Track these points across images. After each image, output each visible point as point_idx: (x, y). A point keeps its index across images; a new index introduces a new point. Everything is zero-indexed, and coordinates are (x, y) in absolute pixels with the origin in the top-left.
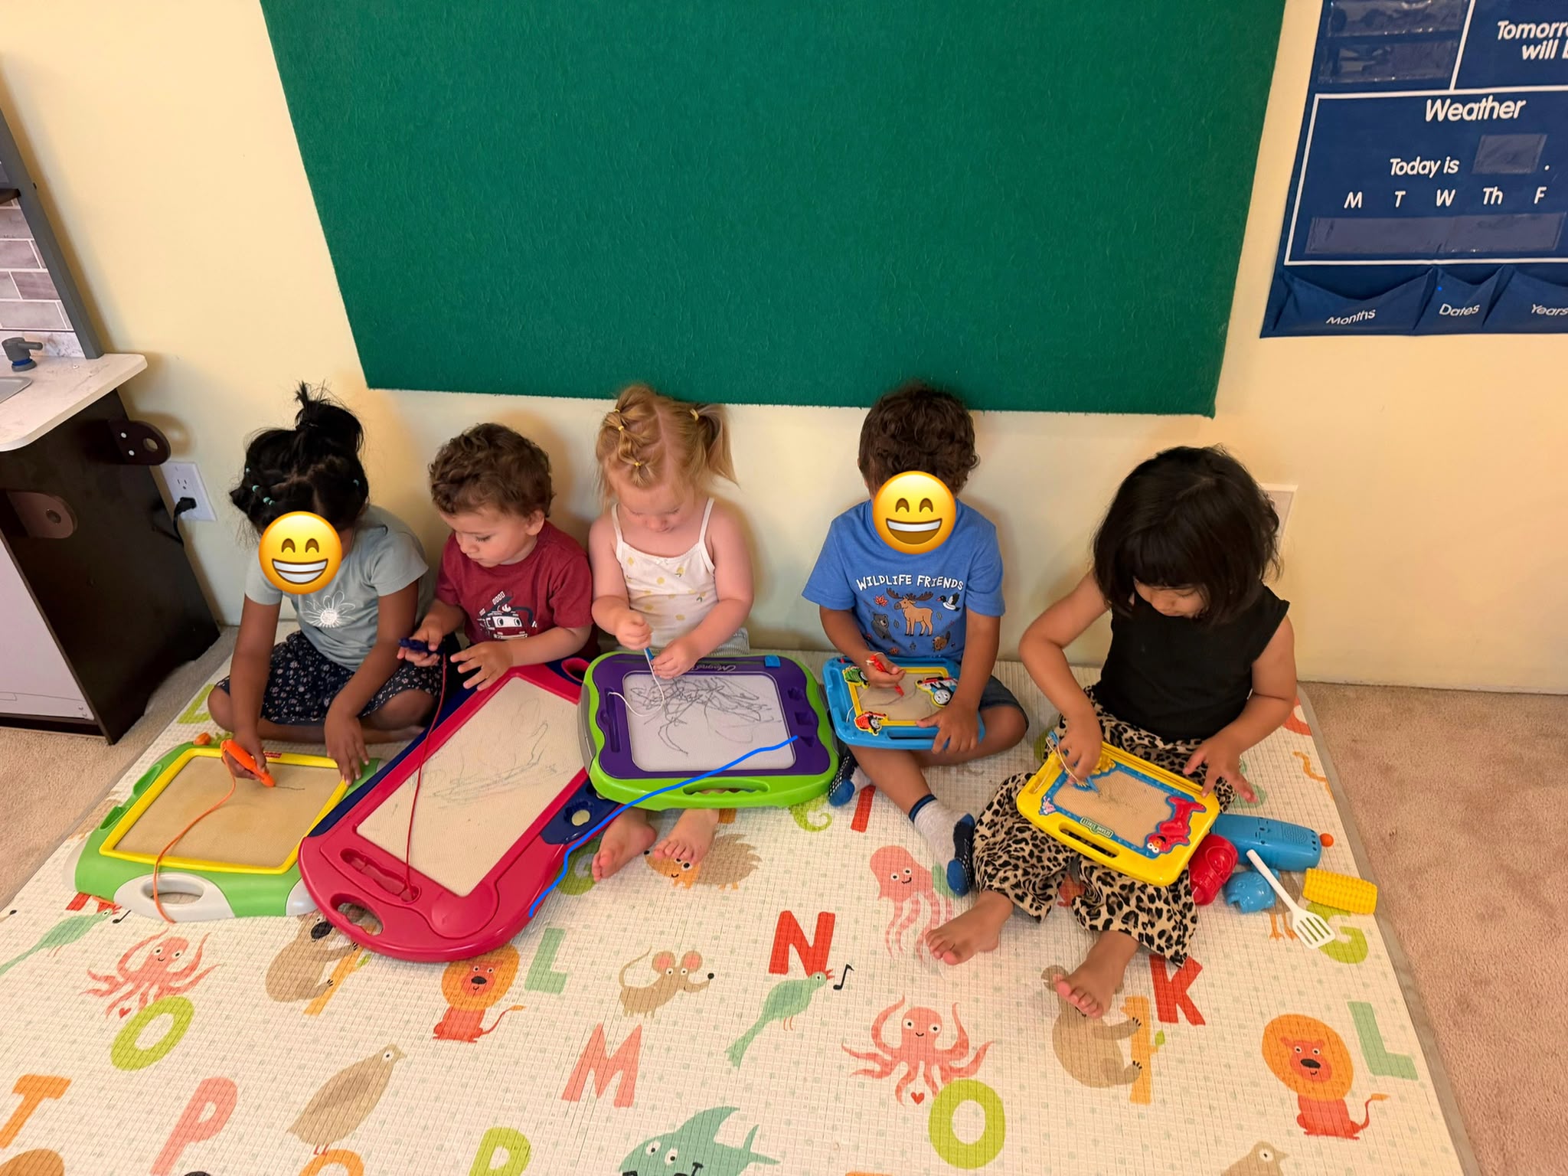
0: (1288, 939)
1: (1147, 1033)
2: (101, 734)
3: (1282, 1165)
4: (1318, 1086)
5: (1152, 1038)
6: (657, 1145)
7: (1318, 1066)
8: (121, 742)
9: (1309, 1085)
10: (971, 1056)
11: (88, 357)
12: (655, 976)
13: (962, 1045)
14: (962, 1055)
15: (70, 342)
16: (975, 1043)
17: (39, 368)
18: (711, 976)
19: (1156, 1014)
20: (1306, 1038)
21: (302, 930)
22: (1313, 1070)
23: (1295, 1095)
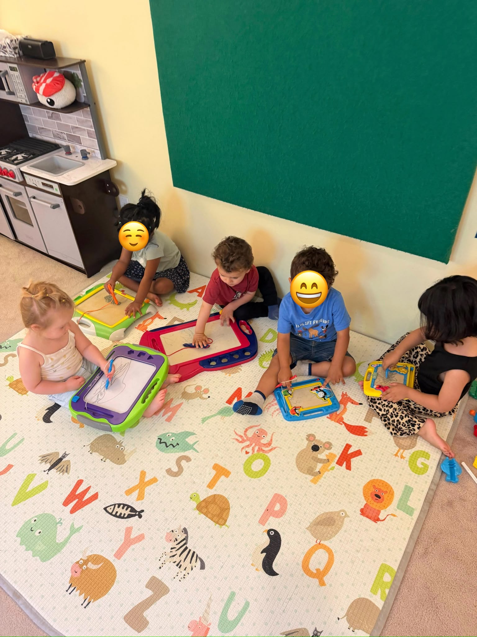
0: (400, 458)
1: (329, 465)
2: (86, 274)
3: (346, 519)
4: (375, 503)
5: (330, 467)
6: (170, 435)
7: (380, 498)
8: (91, 278)
9: (372, 502)
10: (270, 448)
11: (102, 159)
12: (194, 391)
13: (269, 444)
14: (267, 447)
15: (98, 153)
16: (273, 445)
17: (89, 160)
18: (209, 397)
19: (336, 461)
20: (382, 489)
21: (111, 345)
22: (377, 498)
23: (365, 502)
